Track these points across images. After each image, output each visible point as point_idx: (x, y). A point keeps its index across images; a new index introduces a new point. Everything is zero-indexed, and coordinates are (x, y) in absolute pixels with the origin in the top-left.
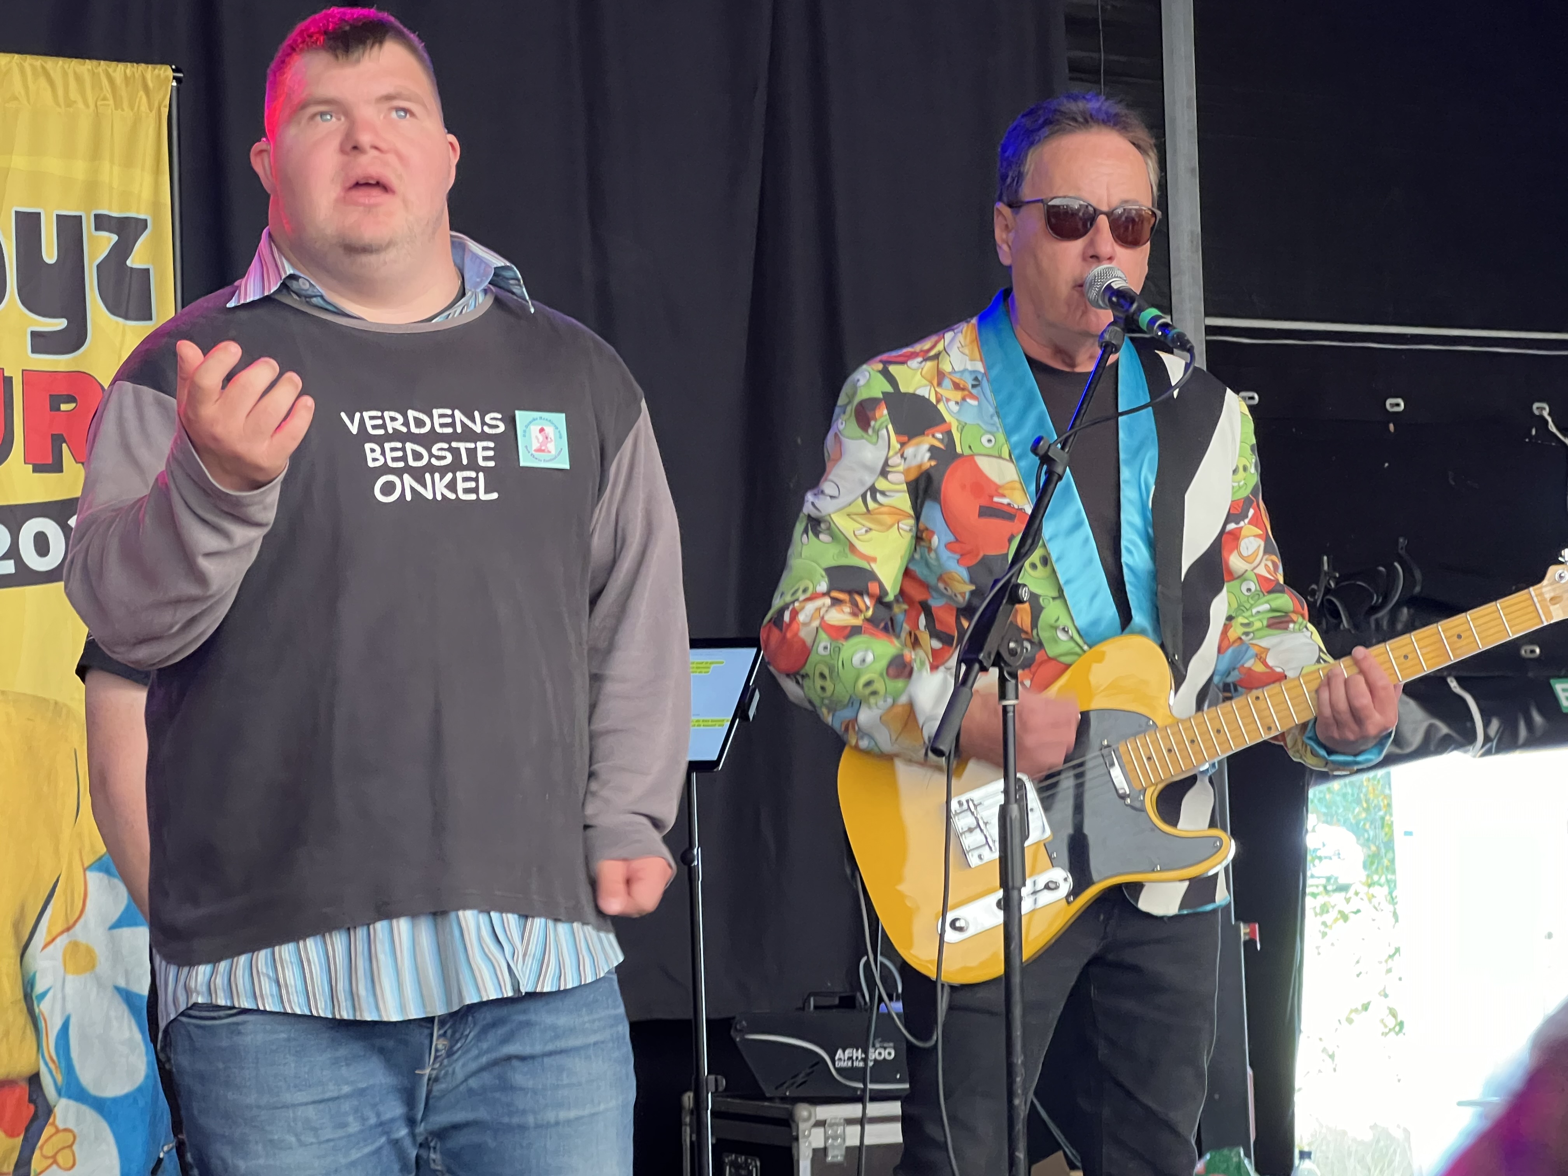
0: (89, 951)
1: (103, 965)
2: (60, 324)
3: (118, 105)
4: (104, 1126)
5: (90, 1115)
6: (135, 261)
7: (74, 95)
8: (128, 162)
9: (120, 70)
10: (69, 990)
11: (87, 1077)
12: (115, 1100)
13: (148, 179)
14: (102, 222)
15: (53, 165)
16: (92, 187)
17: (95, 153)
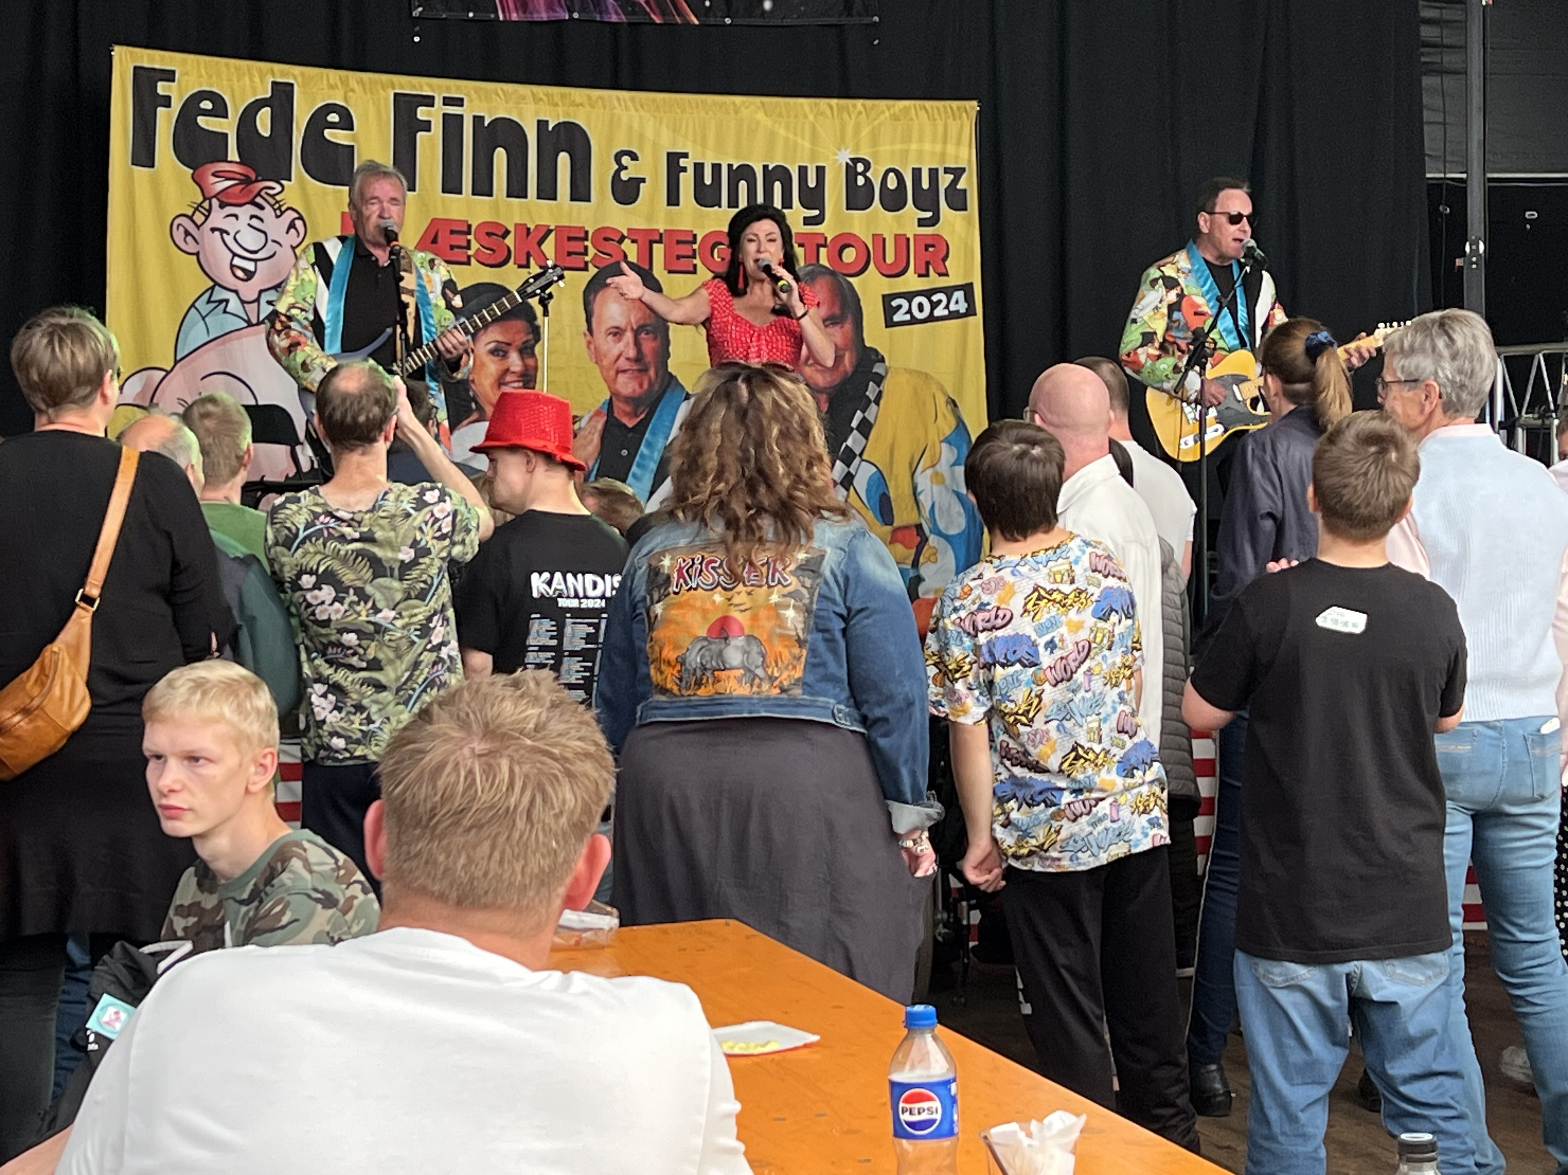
0: (942, 475)
1: (948, 481)
2: (929, 214)
3: (954, 119)
4: (949, 548)
5: (942, 541)
6: (960, 186)
7: (937, 116)
8: (959, 143)
9: (955, 104)
10: (935, 491)
11: (941, 526)
12: (953, 536)
13: (966, 149)
14: (947, 171)
15: (927, 147)
16: (943, 155)
17: (945, 142)
